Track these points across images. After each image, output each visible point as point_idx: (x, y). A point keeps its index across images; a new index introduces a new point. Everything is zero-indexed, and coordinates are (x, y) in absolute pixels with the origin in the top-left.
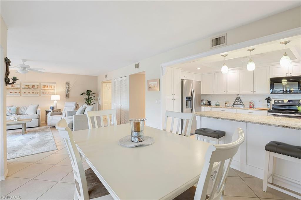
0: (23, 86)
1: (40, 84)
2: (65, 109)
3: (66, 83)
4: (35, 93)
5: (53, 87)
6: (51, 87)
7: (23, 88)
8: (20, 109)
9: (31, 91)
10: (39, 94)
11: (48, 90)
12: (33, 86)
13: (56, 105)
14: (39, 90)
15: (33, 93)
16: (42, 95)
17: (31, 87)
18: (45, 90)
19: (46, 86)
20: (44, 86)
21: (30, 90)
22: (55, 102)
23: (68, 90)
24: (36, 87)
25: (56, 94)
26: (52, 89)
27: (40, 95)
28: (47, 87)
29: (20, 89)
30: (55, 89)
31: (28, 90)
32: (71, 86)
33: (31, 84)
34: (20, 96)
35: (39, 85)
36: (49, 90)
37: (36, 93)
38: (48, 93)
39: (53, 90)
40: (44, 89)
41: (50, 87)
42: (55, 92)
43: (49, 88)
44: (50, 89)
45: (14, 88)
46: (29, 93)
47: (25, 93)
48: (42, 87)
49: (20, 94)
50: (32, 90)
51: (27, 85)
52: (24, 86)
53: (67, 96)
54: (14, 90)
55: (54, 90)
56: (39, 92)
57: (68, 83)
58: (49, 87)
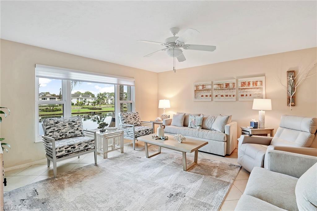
0: (214, 86)
1: (237, 80)
2: (281, 132)
3: (288, 72)
4: (230, 96)
5: (259, 83)
6: (255, 83)
7: (214, 90)
8: (206, 120)
9: (224, 93)
10: (235, 97)
11: (250, 90)
12: (227, 85)
13: (264, 119)
14: (235, 90)
15: (227, 96)
16: (241, 99)
17: (224, 86)
18: (245, 90)
19: (247, 83)
20: (244, 84)
21: (224, 91)
22: (261, 113)
23: (293, 87)
24: (231, 86)
25: (264, 96)
26: (258, 88)
27: (237, 100)
28: (249, 84)
29: (211, 91)
30: (264, 87)
31: (221, 91)
32: (300, 78)
33: (224, 82)
34: (212, 100)
35: (235, 82)
36: (253, 90)
37: (232, 96)
38: (250, 95)
39: (258, 90)
40: (243, 89)
41: (253, 84)
42: (264, 93)
43: (251, 85)
44: (254, 88)
45: (205, 90)
46: (222, 96)
47: (216, 96)
48: (240, 85)
49: (211, 97)
50: (226, 91)
51: (219, 85)
52: (216, 86)
53: (292, 100)
54: (205, 93)
55: (261, 88)
56: (235, 94)
57: (293, 71)
58: (251, 83)
